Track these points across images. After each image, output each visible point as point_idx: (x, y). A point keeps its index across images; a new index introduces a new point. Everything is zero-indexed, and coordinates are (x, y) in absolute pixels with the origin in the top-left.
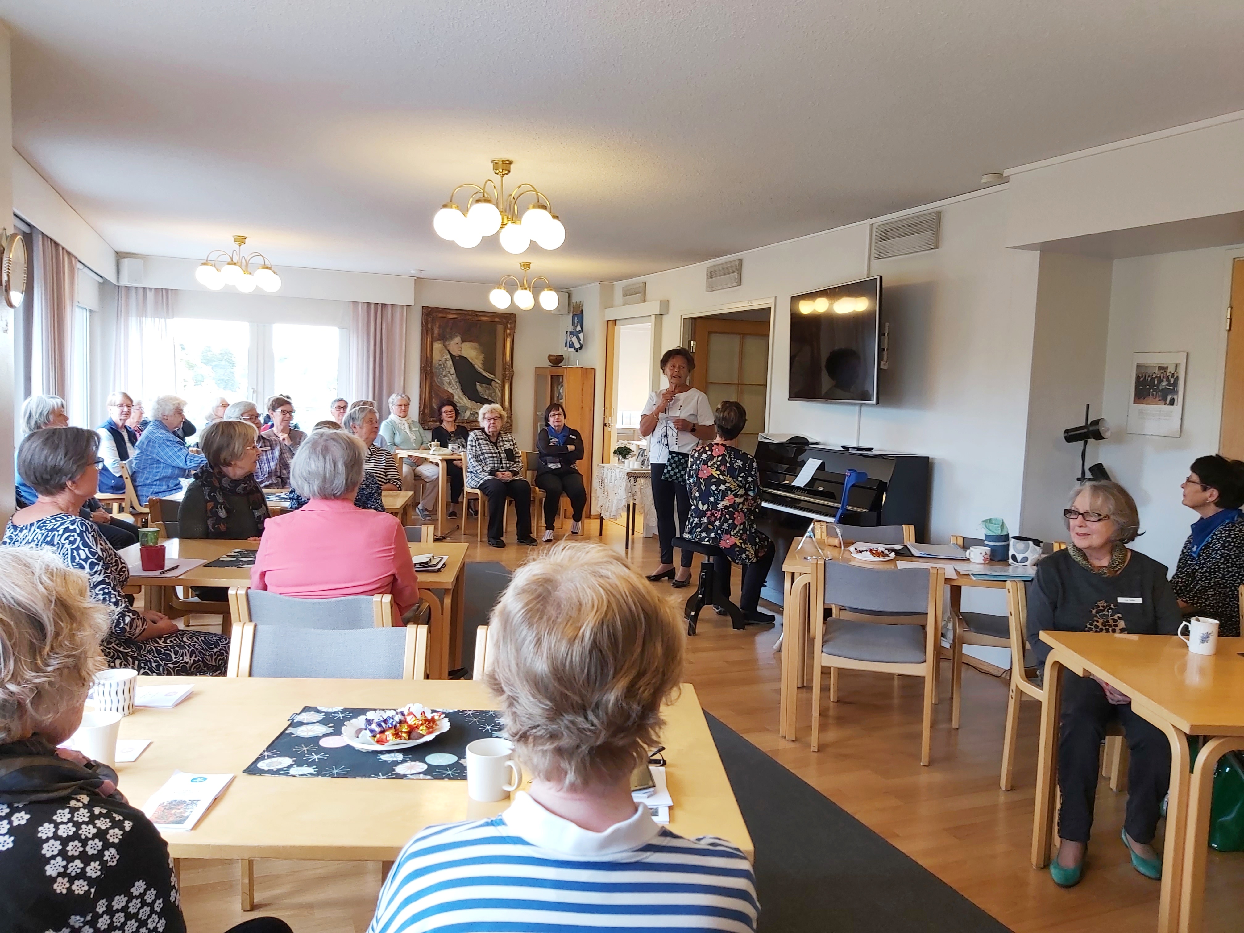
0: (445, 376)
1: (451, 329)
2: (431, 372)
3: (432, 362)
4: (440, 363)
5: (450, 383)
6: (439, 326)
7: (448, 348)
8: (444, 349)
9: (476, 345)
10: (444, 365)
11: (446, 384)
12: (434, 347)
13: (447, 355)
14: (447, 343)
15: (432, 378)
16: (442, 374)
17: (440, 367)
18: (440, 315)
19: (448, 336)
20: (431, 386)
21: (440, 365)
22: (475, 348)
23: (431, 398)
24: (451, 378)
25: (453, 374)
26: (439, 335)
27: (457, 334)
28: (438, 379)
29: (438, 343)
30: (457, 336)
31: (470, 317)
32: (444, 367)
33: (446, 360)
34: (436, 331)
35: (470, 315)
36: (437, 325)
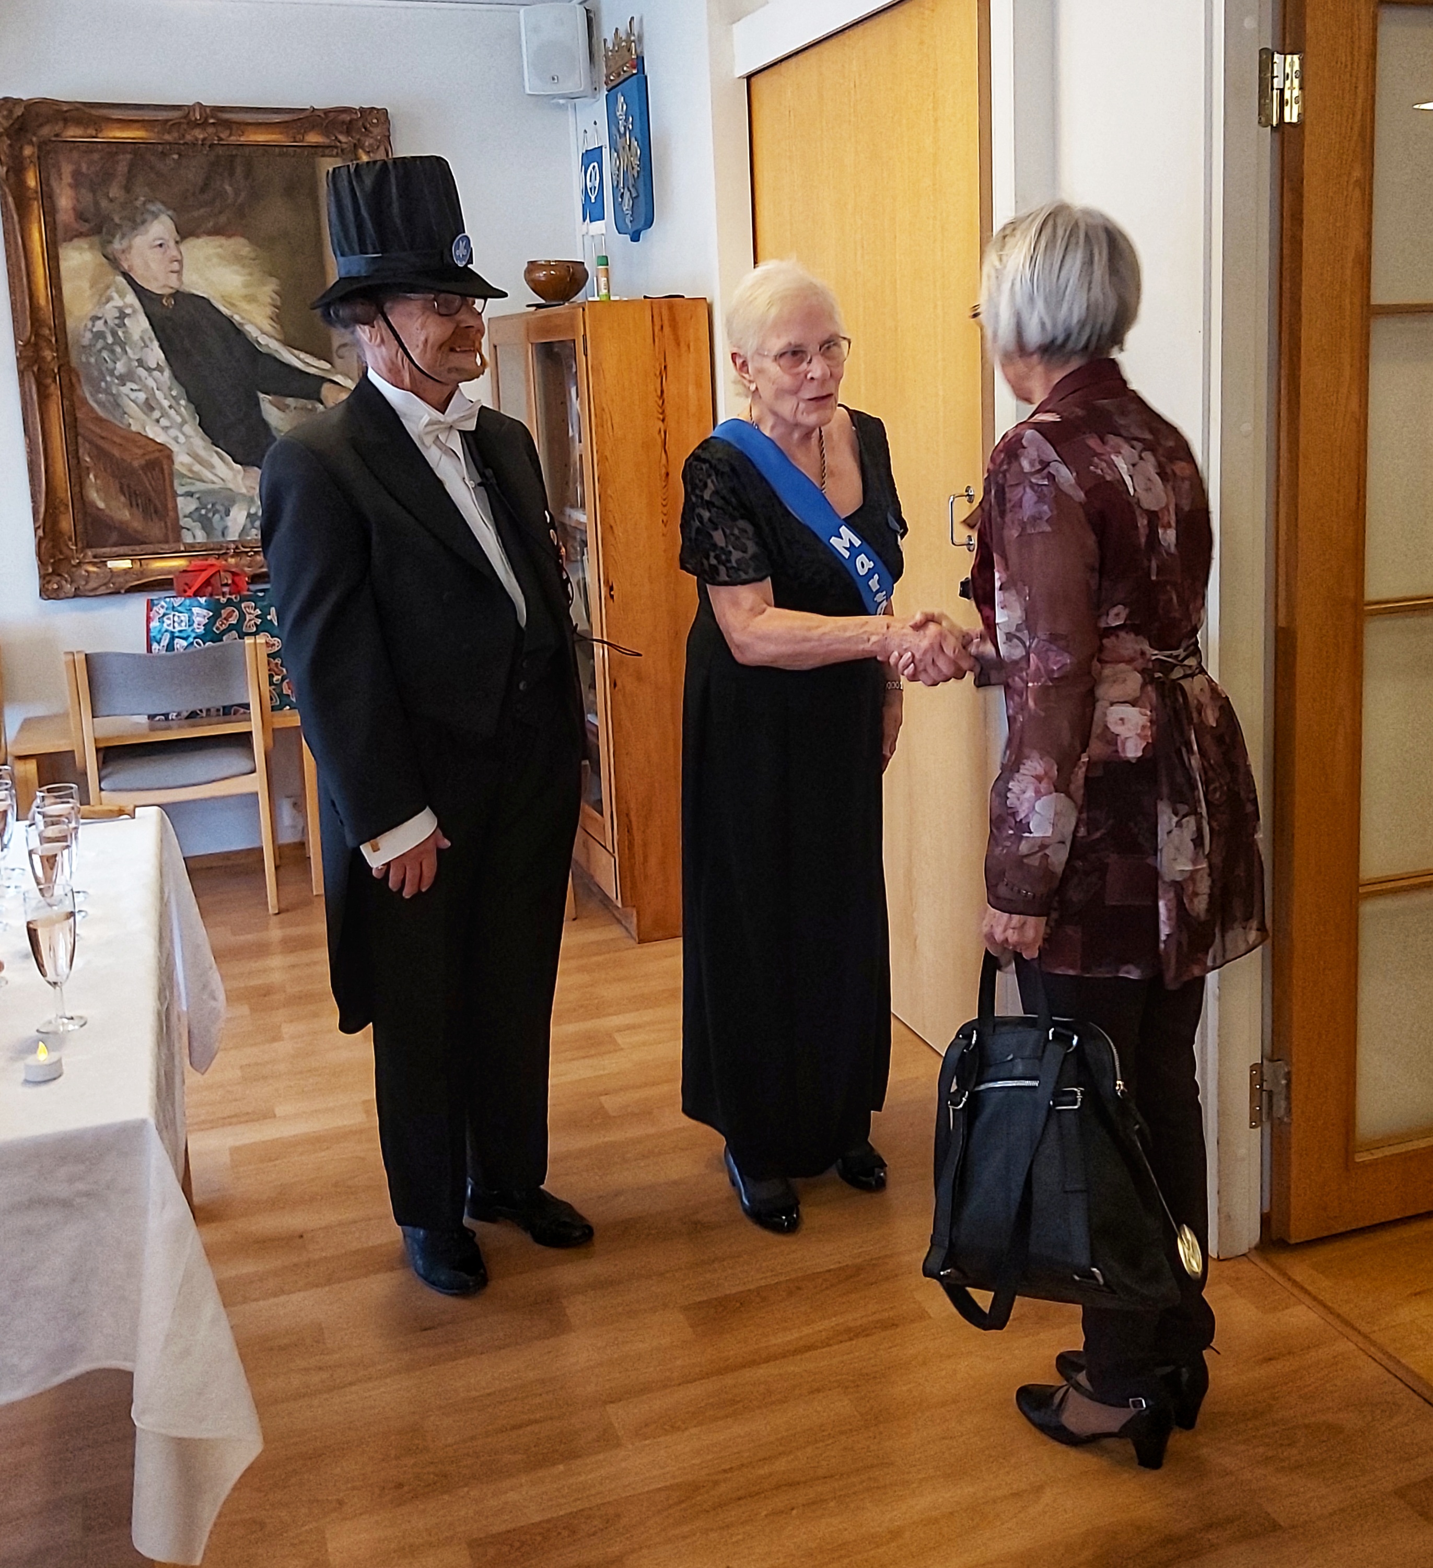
0: (123, 380)
1: (127, 189)
2: (65, 367)
3: (60, 328)
4: (99, 325)
5: (149, 406)
6: (76, 174)
7: (126, 266)
8: (108, 268)
9: (239, 245)
10: (114, 334)
11: (132, 408)
12: (64, 266)
13: (122, 295)
14: (117, 245)
15: (69, 390)
16: (112, 373)
17: (100, 344)
18: (73, 133)
19: (117, 220)
20: (72, 425)
21: (100, 335)
22: (237, 259)
23: (77, 473)
24: (151, 383)
25: (159, 368)
26: (80, 216)
27: (152, 208)
28: (98, 390)
29: (80, 249)
30: (156, 216)
31: (199, 134)
32: (117, 341)
33: (122, 316)
34: (65, 201)
35: (203, 124)
36: (67, 178)
